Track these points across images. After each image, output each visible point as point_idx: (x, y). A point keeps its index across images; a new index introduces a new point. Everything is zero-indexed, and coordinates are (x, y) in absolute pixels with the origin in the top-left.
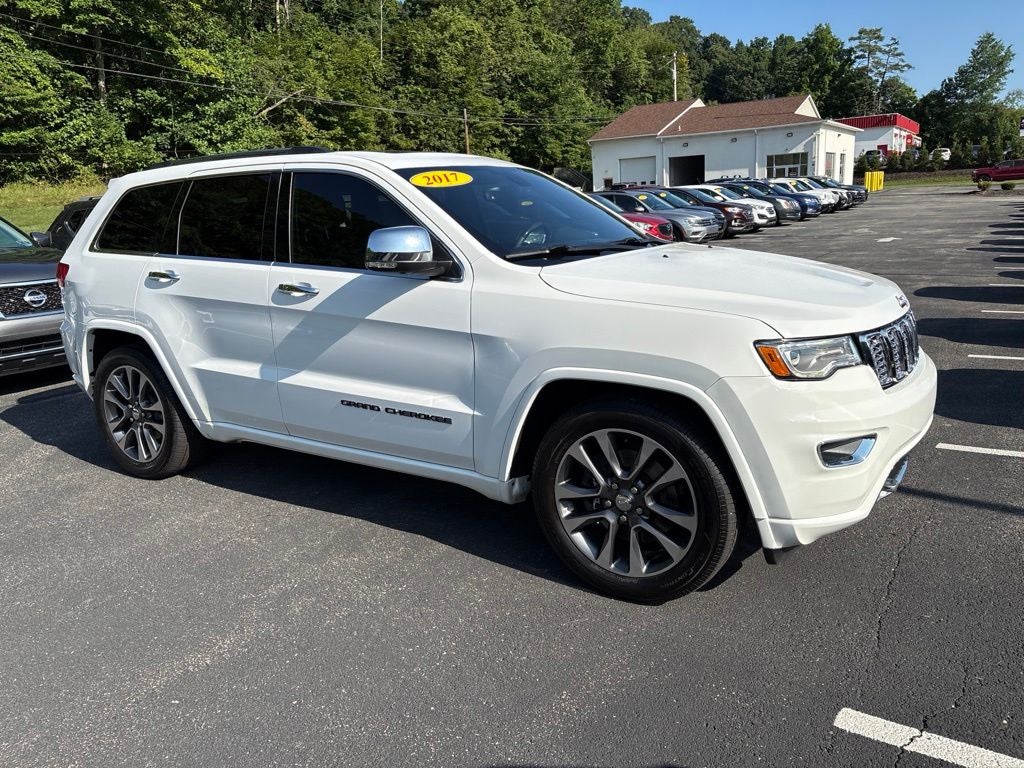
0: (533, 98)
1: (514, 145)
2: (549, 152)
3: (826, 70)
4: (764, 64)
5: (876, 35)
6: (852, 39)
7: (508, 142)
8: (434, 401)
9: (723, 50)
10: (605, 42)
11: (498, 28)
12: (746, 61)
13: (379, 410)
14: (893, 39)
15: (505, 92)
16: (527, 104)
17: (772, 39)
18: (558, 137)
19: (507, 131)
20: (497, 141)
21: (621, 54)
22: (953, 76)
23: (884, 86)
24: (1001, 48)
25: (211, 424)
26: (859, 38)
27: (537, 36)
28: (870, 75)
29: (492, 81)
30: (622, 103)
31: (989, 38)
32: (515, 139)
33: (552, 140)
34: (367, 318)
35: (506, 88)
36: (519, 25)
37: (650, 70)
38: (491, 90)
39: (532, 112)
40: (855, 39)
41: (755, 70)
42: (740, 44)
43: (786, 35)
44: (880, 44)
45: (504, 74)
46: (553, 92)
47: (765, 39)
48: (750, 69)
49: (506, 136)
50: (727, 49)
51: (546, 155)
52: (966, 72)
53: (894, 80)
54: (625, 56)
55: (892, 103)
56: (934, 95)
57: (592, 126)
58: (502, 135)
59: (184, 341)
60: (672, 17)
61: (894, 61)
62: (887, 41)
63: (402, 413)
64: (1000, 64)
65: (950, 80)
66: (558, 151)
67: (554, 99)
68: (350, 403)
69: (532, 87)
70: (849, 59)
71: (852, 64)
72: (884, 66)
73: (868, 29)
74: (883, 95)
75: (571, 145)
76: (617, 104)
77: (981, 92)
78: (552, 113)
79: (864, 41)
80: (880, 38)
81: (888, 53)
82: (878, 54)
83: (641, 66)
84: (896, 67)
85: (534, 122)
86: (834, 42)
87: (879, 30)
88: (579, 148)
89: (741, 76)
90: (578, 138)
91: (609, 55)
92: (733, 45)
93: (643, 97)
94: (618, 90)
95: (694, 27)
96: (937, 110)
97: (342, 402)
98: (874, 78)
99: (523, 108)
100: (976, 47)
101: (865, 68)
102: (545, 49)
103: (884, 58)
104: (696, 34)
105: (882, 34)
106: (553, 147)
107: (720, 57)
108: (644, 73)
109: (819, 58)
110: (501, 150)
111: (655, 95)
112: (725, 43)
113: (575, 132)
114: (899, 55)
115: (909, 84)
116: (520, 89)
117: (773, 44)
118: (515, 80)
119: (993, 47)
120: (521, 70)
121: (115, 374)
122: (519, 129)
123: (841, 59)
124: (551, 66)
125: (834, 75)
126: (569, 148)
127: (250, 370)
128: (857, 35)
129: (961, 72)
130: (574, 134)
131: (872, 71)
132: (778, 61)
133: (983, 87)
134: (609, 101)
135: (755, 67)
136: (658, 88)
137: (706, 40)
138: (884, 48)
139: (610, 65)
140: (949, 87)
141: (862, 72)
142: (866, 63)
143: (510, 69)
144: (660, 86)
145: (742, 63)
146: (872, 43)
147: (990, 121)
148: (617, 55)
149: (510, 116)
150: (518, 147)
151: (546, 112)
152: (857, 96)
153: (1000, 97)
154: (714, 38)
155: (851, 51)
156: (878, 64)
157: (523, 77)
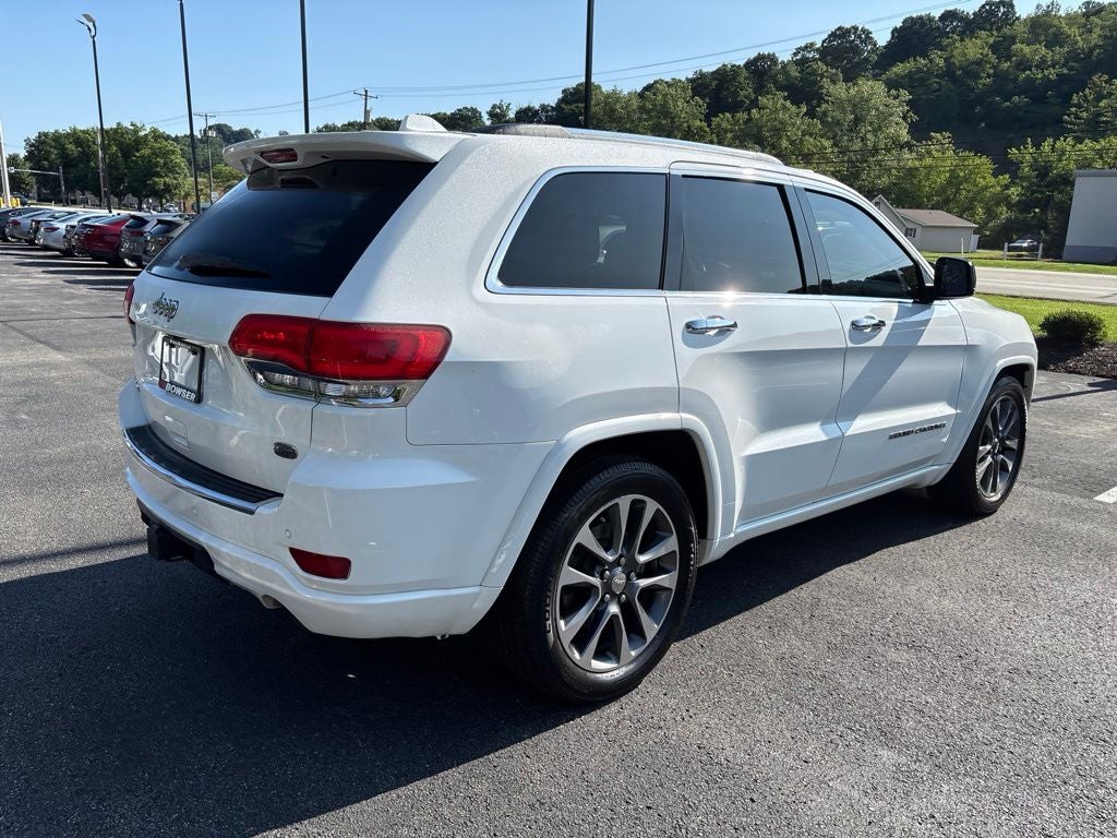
13: (912, 433)
25: (732, 535)
59: (740, 419)
63: (924, 430)
68: (895, 435)
97: (891, 437)
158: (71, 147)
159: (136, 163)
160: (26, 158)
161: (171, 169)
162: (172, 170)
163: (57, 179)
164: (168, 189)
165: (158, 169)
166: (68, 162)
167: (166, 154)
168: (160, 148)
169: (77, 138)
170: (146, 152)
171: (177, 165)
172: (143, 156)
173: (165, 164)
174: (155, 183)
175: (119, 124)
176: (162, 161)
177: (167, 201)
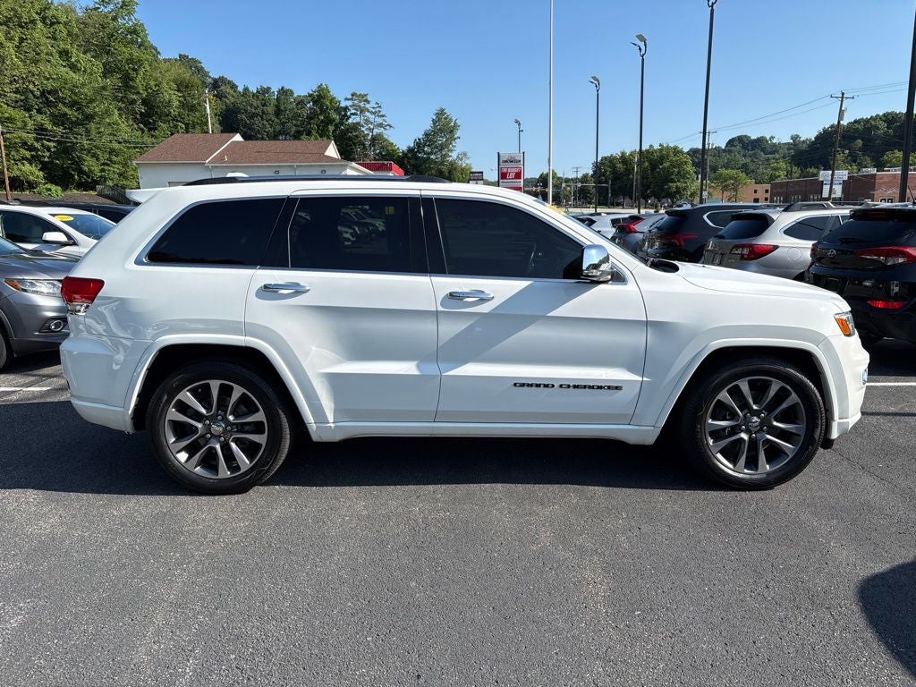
0: (66, 114)
1: (46, 159)
2: (86, 169)
3: (329, 121)
4: (270, 109)
5: (364, 98)
6: (346, 99)
7: (37, 156)
8: (606, 374)
9: (232, 92)
10: (134, 70)
11: (22, 40)
12: (255, 104)
13: (553, 386)
14: (377, 103)
15: (32, 106)
16: (60, 120)
17: (275, 89)
18: (94, 156)
19: (37, 145)
20: (28, 154)
21: (152, 83)
22: (421, 137)
23: (374, 139)
24: (451, 120)
25: (332, 425)
26: (351, 99)
27: (64, 54)
28: (362, 129)
29: (15, 92)
30: (156, 129)
31: (441, 113)
32: (48, 154)
33: (88, 158)
34: (549, 315)
35: (32, 101)
36: (44, 40)
37: (180, 101)
38: (17, 102)
39: (65, 128)
40: (349, 100)
41: (263, 113)
42: (246, 89)
43: (286, 87)
44: (367, 106)
45: (31, 87)
46: (89, 111)
47: (269, 89)
48: (259, 110)
49: (36, 150)
50: (235, 91)
51: (81, 172)
52: (430, 134)
53: (380, 135)
54: (156, 85)
55: (380, 153)
56: (410, 150)
57: (128, 148)
58: (31, 148)
59: (314, 348)
60: (180, 55)
61: (379, 120)
62: (373, 104)
63: (575, 387)
64: (451, 131)
65: (419, 140)
66: (96, 169)
67: (89, 118)
68: (522, 384)
69: (64, 104)
70: (346, 115)
71: (348, 119)
72: (372, 123)
73: (358, 93)
74: (374, 146)
75: (108, 165)
76: (150, 130)
77: (441, 150)
78: (88, 132)
79: (356, 102)
80: (368, 102)
81: (374, 113)
82: (367, 114)
83: (172, 97)
84: (380, 125)
85: (67, 138)
86: (332, 100)
87: (366, 95)
88: (117, 168)
89: (252, 116)
90: (114, 158)
91: (139, 82)
92: (241, 89)
93: (176, 126)
94: (150, 116)
95: (202, 68)
96: (413, 162)
97: (515, 385)
98: (366, 132)
99: (55, 124)
100: (434, 117)
101: (358, 124)
102: (73, 67)
103: (371, 117)
104: (206, 74)
105: (369, 98)
106: (91, 165)
107: (230, 97)
108: (176, 103)
109: (323, 111)
110: (31, 164)
111: (187, 125)
112: (234, 87)
113: (112, 151)
114: (383, 116)
115: (391, 140)
116: (48, 103)
117: (276, 93)
118: (43, 94)
119: (446, 118)
120: (50, 85)
121: (188, 391)
122: (52, 144)
123: (339, 114)
124: (83, 85)
125: (336, 125)
126: (106, 167)
127: (407, 368)
128: (350, 97)
129: (426, 135)
130: (110, 153)
131: (363, 127)
132: (282, 108)
133: (442, 148)
134: (142, 126)
135: (263, 110)
136: (190, 119)
137: (216, 81)
138: (371, 110)
139: (141, 92)
140: (419, 144)
141: (356, 126)
142: (358, 120)
143: (37, 83)
144: (191, 118)
145: (251, 105)
146: (362, 104)
147: (449, 173)
148: (148, 84)
149: (40, 130)
150: (51, 162)
151: (81, 130)
152: (355, 144)
153: (454, 155)
154: (222, 79)
155: (346, 109)
156: (367, 121)
157: (54, 92)
158: (619, 165)
159: (659, 173)
160: (592, 176)
161: (683, 175)
162: (684, 177)
163: (607, 188)
164: (678, 191)
165: (673, 177)
166: (617, 176)
167: (680, 164)
168: (677, 161)
169: (624, 159)
170: (667, 164)
171: (688, 173)
172: (664, 168)
173: (679, 172)
174: (670, 188)
175: (651, 146)
176: (676, 170)
177: (678, 200)
